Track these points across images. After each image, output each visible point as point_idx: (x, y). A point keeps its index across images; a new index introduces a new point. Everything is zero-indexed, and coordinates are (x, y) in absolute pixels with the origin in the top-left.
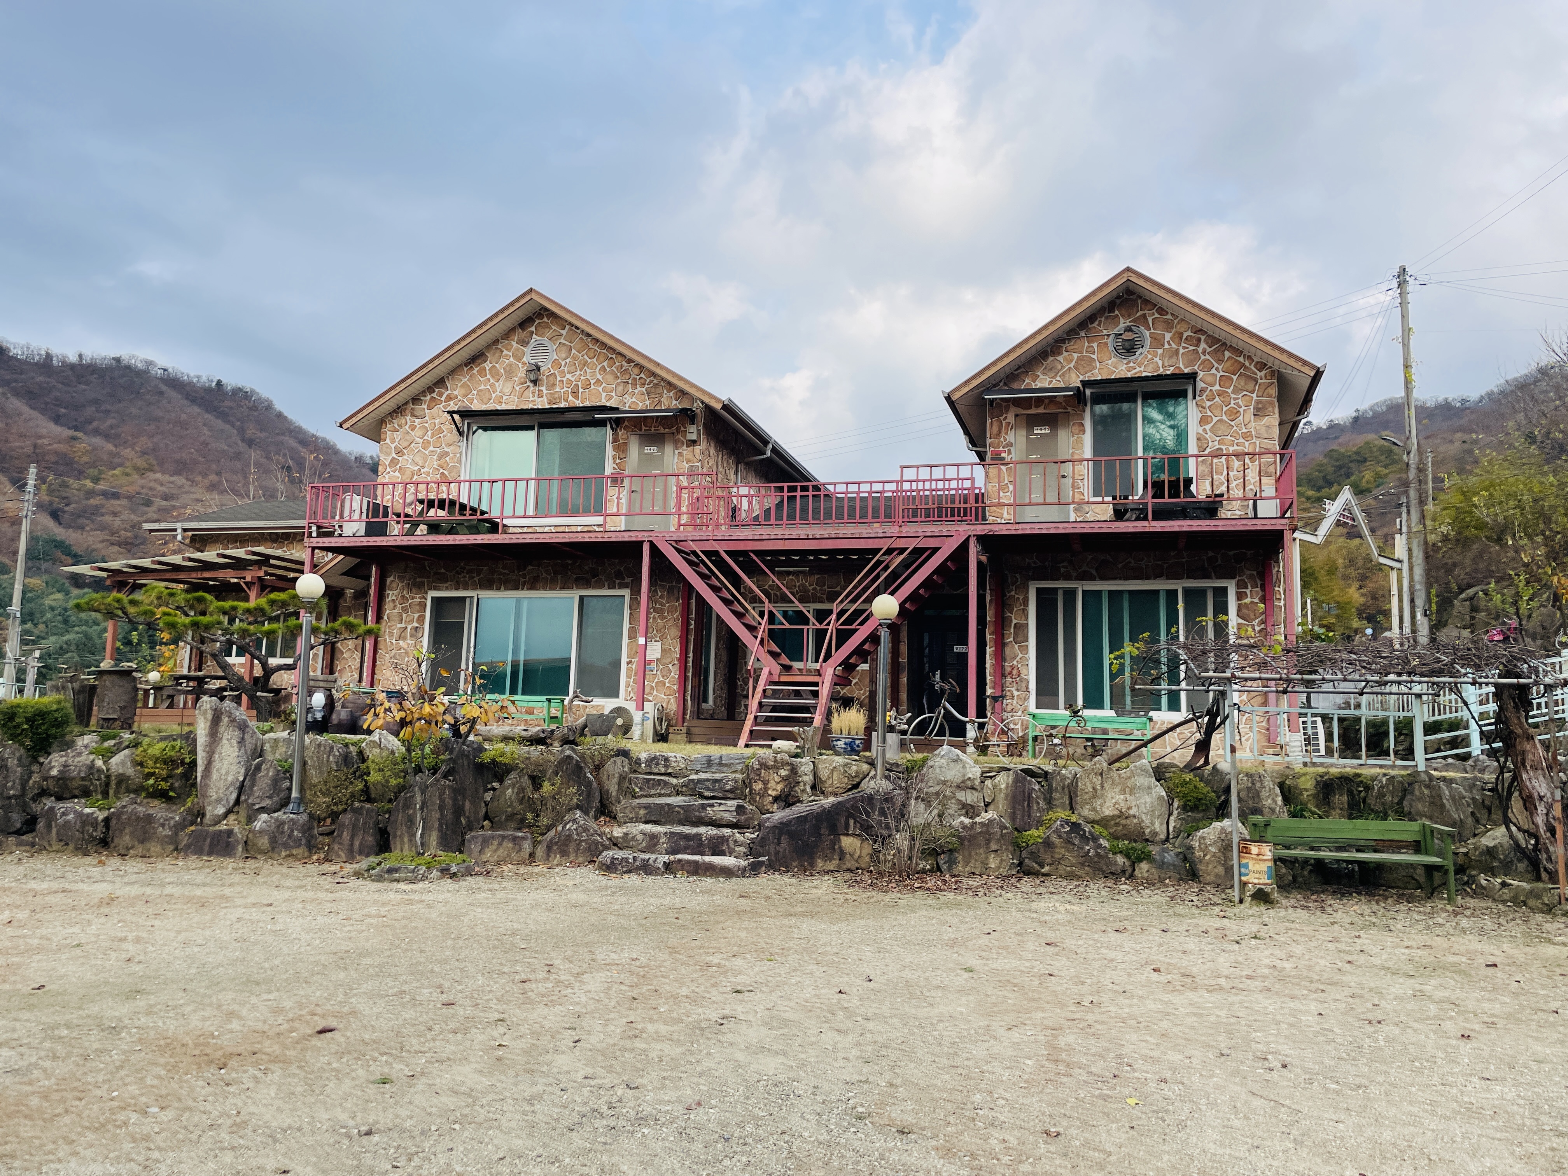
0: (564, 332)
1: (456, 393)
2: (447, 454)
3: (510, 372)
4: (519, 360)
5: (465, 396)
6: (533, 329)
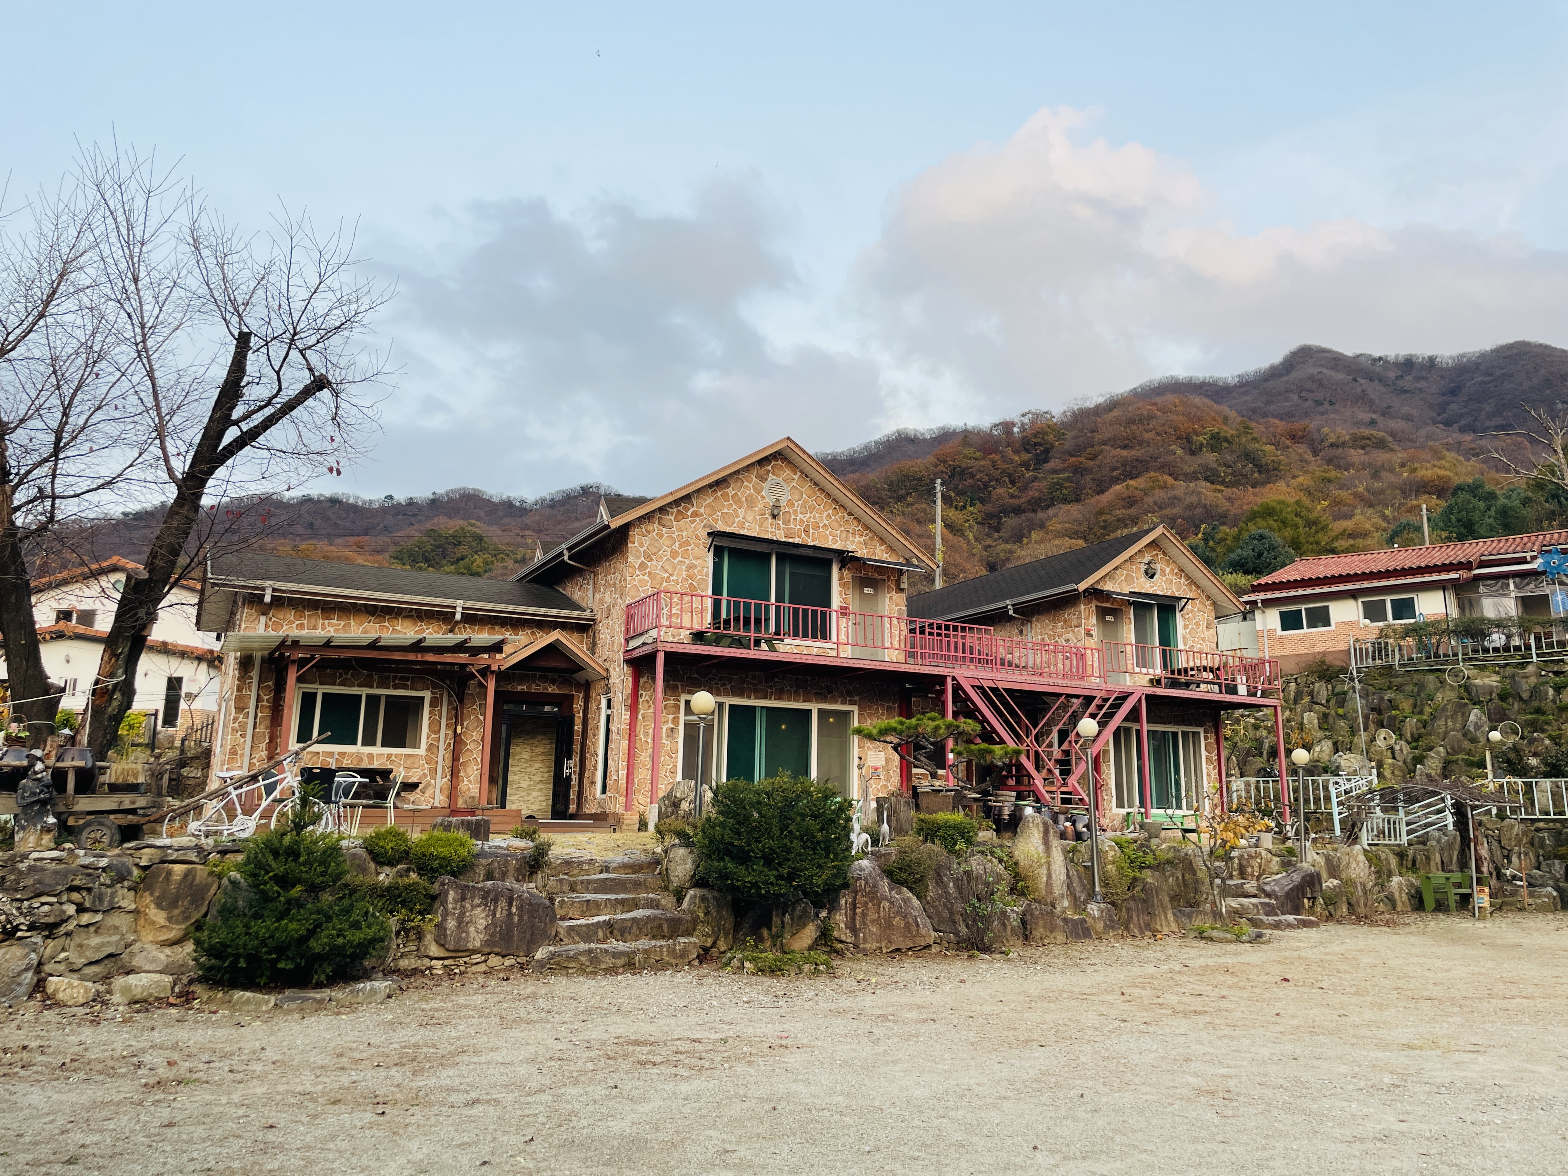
0: (796, 477)
1: (702, 510)
2: (695, 566)
3: (751, 503)
4: (759, 493)
5: (710, 515)
6: (769, 468)
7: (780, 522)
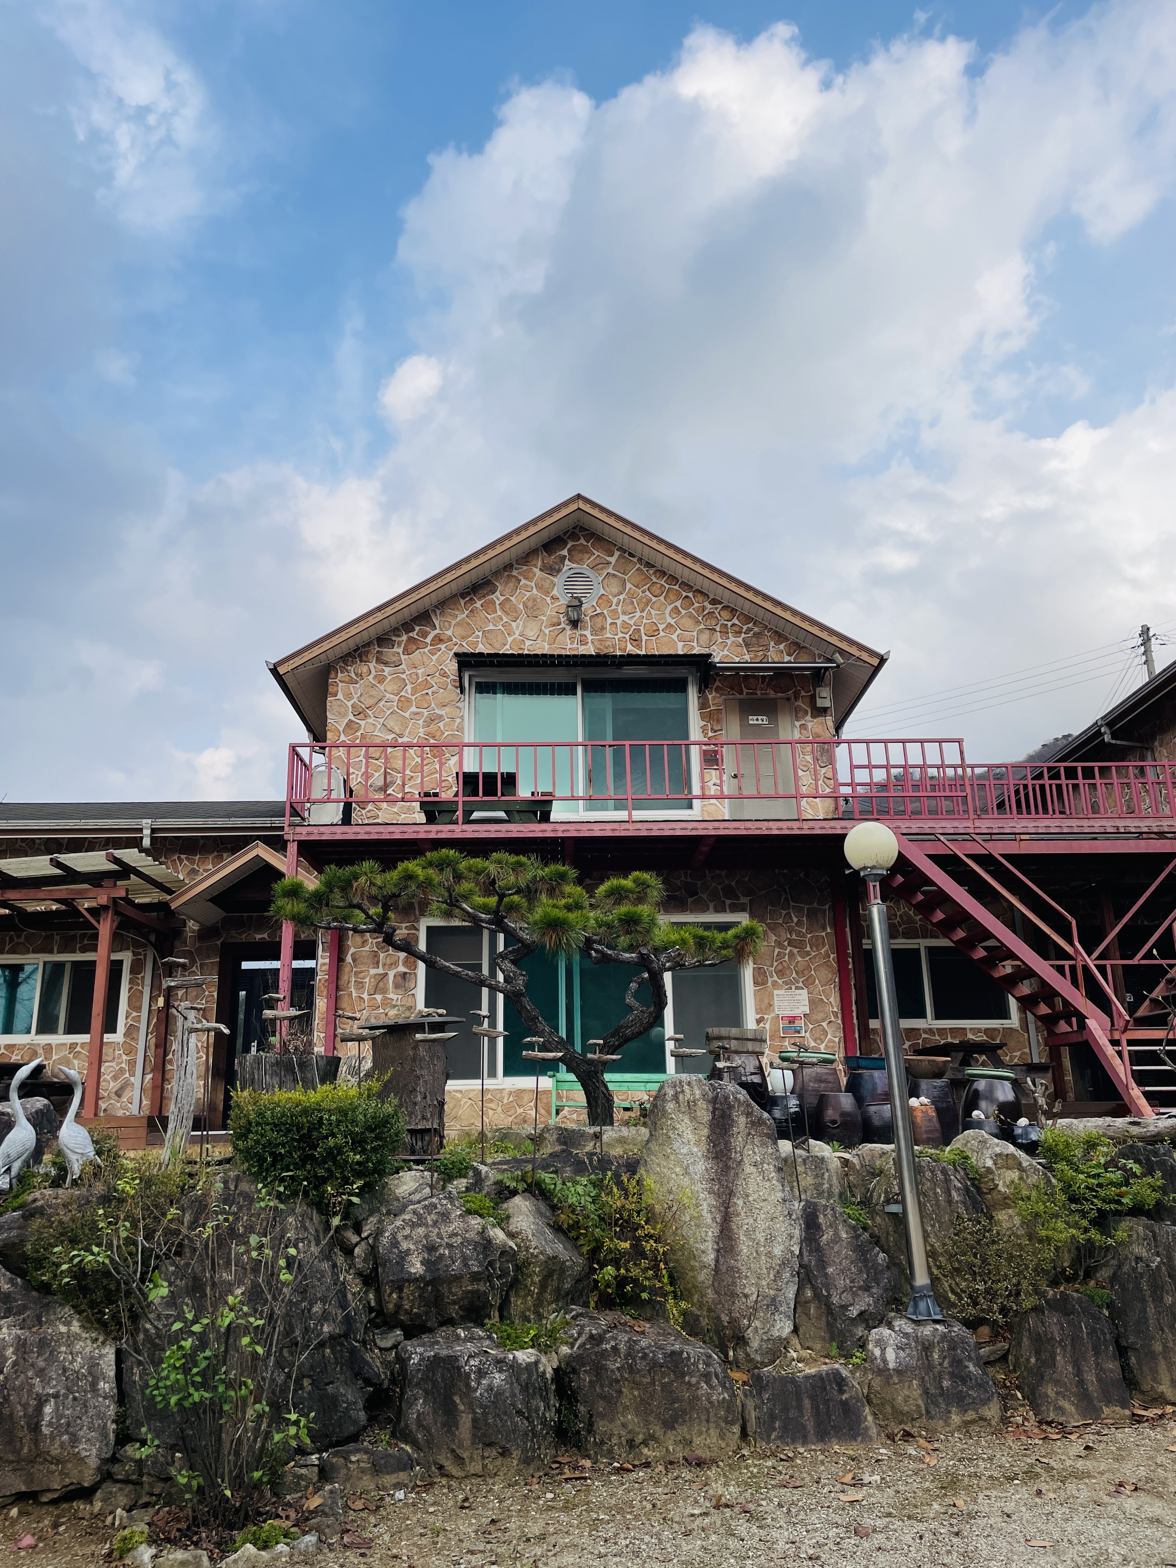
0: (613, 560)
1: (449, 633)
2: (440, 717)
3: (533, 611)
4: (547, 593)
5: (463, 638)
6: (565, 552)
7: (587, 633)
